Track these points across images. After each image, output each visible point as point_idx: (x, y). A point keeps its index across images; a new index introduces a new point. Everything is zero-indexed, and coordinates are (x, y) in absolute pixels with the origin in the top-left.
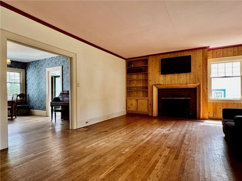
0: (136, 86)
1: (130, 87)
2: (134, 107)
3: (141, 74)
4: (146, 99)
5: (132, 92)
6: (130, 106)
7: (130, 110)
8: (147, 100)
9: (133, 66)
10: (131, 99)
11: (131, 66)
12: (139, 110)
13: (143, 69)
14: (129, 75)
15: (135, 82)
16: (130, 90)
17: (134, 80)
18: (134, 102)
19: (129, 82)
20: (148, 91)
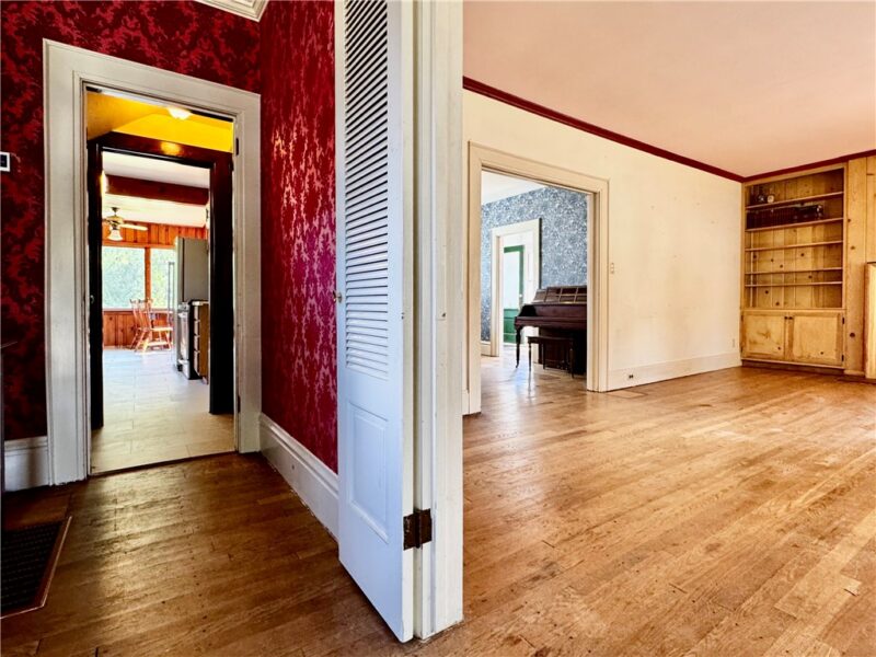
0: (783, 269)
1: (755, 275)
2: (778, 343)
3: (808, 226)
4: (829, 315)
5: (767, 292)
6: (760, 339)
7: (756, 350)
8: (835, 319)
9: (771, 200)
10: (764, 315)
11: (766, 201)
12: (796, 352)
13: (817, 206)
14: (755, 232)
15: (780, 256)
16: (755, 283)
17: (774, 250)
18: (776, 326)
19: (755, 257)
20: (841, 285)
